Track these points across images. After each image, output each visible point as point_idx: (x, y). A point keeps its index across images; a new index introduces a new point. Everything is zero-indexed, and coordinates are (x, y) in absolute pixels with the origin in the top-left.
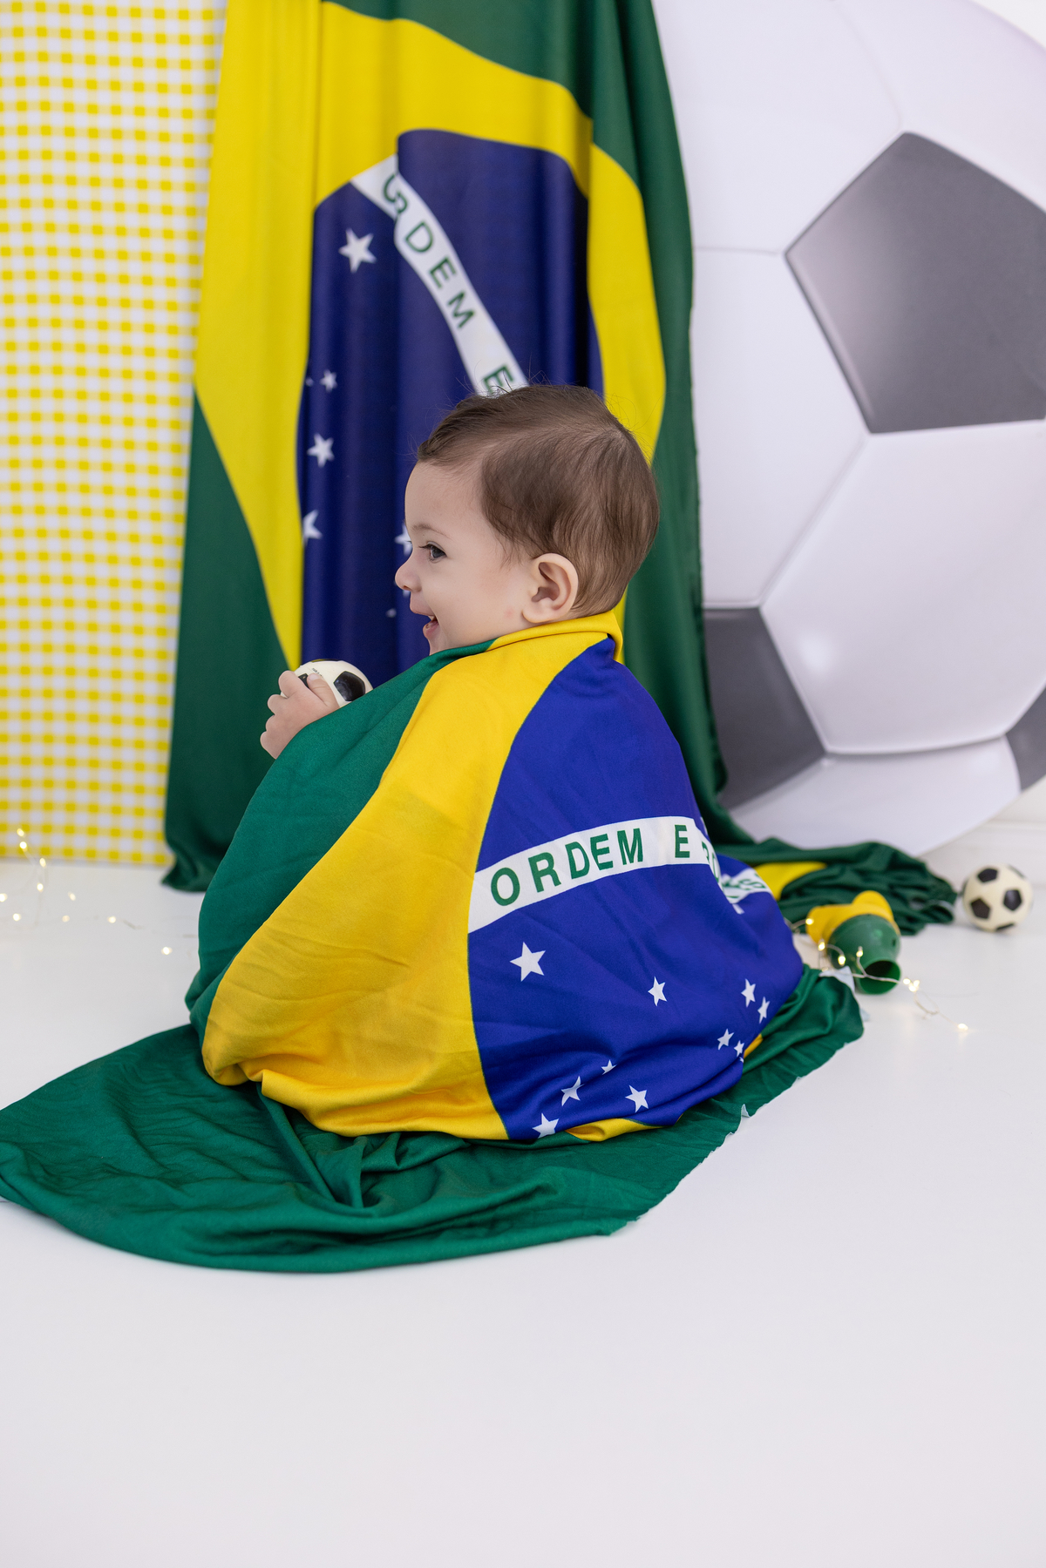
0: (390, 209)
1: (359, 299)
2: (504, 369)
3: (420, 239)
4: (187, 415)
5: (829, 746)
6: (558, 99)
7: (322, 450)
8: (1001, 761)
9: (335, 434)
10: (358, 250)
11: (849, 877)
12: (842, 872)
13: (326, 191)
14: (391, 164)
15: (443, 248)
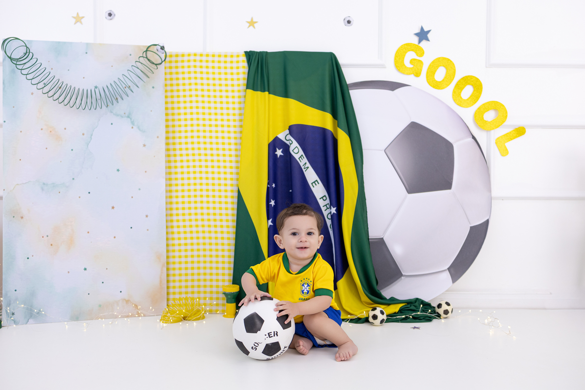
0: (288, 142)
1: (280, 164)
2: (317, 181)
3: (296, 151)
4: (236, 194)
5: (403, 274)
6: (328, 117)
7: (272, 203)
8: (447, 276)
9: (275, 199)
10: (279, 153)
11: (413, 308)
12: (411, 306)
13: (271, 139)
14: (288, 132)
15: (301, 152)
